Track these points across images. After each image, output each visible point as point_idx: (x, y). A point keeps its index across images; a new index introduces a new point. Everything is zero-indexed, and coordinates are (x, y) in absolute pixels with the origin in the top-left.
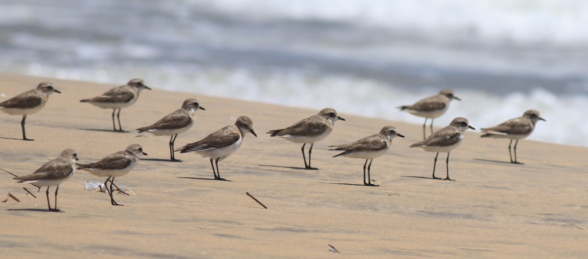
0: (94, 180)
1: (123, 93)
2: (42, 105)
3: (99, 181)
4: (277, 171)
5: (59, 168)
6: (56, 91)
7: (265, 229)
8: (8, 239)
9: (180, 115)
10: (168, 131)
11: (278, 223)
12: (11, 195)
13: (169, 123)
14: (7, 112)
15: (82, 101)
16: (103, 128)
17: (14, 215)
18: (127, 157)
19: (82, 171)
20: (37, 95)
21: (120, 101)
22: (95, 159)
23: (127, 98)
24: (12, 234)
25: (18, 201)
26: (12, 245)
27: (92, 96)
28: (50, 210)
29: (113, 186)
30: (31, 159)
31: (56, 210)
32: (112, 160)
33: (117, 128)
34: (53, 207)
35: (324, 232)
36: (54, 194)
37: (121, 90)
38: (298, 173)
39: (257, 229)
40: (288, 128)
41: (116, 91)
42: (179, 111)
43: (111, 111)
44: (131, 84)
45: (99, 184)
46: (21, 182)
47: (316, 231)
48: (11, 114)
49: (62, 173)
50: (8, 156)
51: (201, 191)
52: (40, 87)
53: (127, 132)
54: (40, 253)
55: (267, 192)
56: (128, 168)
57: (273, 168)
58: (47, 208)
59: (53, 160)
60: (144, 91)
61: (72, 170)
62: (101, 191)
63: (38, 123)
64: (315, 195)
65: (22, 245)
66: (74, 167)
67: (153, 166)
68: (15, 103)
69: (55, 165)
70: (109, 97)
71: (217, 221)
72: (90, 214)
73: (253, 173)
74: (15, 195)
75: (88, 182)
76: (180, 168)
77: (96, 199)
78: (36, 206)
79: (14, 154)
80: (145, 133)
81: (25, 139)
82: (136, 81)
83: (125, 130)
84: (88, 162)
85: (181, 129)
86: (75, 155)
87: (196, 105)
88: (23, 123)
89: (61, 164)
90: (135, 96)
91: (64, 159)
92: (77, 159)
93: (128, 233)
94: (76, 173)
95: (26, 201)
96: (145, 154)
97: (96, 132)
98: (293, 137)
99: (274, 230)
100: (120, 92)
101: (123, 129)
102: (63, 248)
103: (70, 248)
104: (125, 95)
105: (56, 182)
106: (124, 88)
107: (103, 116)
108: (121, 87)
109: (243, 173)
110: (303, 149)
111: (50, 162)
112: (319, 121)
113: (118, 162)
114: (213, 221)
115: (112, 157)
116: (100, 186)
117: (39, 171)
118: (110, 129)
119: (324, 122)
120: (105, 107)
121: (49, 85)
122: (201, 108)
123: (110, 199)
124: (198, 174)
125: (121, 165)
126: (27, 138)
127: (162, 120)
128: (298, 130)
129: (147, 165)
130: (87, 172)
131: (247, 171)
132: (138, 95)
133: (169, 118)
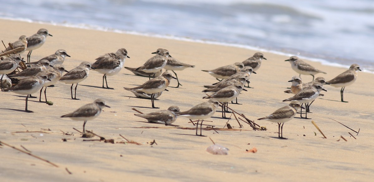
2: (354, 80)
8: (344, 165)
12: (342, 137)
25: (346, 141)
26: (347, 169)
30: (349, 114)
50: (335, 112)
65: (353, 169)
74: (344, 137)
78: (357, 144)
79: (338, 111)
81: (343, 101)
95: (350, 140)
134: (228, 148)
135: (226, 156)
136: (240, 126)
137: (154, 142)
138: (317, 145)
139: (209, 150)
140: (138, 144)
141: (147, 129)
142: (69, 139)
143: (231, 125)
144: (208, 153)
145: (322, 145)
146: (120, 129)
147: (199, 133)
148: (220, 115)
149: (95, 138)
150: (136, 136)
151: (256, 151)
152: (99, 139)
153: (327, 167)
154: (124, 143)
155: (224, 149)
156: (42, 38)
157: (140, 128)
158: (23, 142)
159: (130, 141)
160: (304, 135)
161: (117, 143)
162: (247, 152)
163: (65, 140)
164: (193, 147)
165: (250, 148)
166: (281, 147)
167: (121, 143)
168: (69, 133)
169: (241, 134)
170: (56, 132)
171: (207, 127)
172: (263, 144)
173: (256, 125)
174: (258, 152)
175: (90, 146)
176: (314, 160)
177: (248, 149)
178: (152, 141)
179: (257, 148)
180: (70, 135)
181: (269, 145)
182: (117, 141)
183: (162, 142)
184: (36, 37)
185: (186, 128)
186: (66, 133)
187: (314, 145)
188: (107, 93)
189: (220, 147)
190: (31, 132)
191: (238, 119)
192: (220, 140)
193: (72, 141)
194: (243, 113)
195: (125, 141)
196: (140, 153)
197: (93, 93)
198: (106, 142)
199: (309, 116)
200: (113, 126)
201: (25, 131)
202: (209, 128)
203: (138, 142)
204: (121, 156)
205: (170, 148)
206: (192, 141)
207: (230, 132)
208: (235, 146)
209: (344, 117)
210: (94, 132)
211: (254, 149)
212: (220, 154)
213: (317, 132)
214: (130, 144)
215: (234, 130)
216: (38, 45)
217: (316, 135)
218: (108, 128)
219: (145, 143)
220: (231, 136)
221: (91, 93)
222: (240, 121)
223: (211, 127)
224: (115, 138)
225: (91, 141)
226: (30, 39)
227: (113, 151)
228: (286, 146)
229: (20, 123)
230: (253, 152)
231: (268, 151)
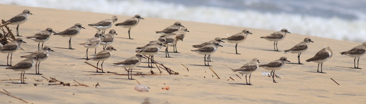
0: (266, 72)
1: (279, 35)
2: (244, 39)
3: (268, 72)
4: (344, 69)
5: (251, 66)
6: (250, 33)
7: (339, 94)
8: (229, 96)
9: (302, 44)
10: (297, 51)
11: (344, 91)
12: (230, 78)
13: (298, 48)
14: (229, 42)
15: (261, 38)
16: (270, 49)
17: (232, 86)
18: (280, 62)
19: (261, 68)
20: (242, 35)
21: (277, 38)
22: (267, 63)
23: (280, 37)
24: (231, 94)
25: (234, 80)
26: (231, 99)
27: (265, 35)
28: (247, 84)
29: (274, 74)
30: (239, 62)
31: (250, 84)
32: (274, 63)
33: (276, 50)
34: (248, 83)
35: (364, 96)
36: (249, 77)
37: (278, 33)
38: (353, 70)
39: (335, 94)
40: (348, 51)
41: (276, 34)
42: (302, 43)
43: (274, 42)
44: (282, 31)
45: (268, 73)
46: (235, 72)
47: (360, 95)
48: (231, 43)
49: (253, 68)
50: (230, 61)
51: (311, 77)
52: (244, 31)
53: (280, 51)
54: (242, 102)
55: (340, 78)
56: (280, 67)
57: (342, 68)
58: (246, 83)
59: (249, 63)
60: (288, 34)
61: (257, 67)
62: (269, 76)
63: (242, 47)
64: (360, 80)
65: (235, 99)
66: (258, 66)
67: (291, 66)
68: (233, 38)
69: (249, 65)
70: (273, 36)
71: (318, 90)
72: (264, 86)
73: (334, 70)
74: (232, 78)
75: (263, 72)
76: (302, 67)
77: (267, 80)
78: (241, 82)
79: (232, 60)
80: (288, 52)
81: (237, 53)
82: (284, 30)
83: (279, 50)
84: (263, 64)
85: (303, 50)
86: (258, 61)
87: (310, 40)
88: (236, 47)
89: (252, 65)
90: (284, 36)
91: (254, 62)
92: (259, 63)
93: (280, 95)
94: (258, 68)
95: (237, 80)
96: (288, 61)
97: (267, 51)
98: (351, 55)
99: (342, 94)
100: (277, 34)
101: (278, 50)
102: (252, 101)
103: (255, 101)
104: (280, 36)
105: (250, 72)
106: (279, 32)
107: (270, 44)
108: (278, 32)
109: (329, 70)
110: (355, 60)
111: (247, 64)
112: (362, 48)
113: (276, 64)
114: (316, 90)
115: (273, 62)
116: (268, 74)
117: (242, 67)
118: (273, 50)
119: (364, 49)
120: (271, 41)
121: (247, 31)
122: (312, 42)
123: (273, 80)
124: (310, 70)
125: (278, 66)
126: (238, 53)
127: (295, 47)
128: (353, 52)
129: (288, 66)
130: (263, 68)
131: (331, 69)
132: (285, 36)
133: (298, 46)
134: (150, 87)
135: (148, 92)
136: (160, 72)
137: (98, 84)
138: (212, 84)
139: (136, 89)
140: (86, 86)
141: (95, 76)
142: (38, 84)
143: (154, 72)
144: (135, 91)
145: (216, 84)
146: (75, 76)
147: (130, 78)
148: (147, 65)
149: (57, 83)
150: (86, 81)
151: (169, 88)
152: (60, 83)
153: (218, 98)
154: (77, 86)
155: (146, 88)
156: (26, 16)
157: (90, 75)
158: (6, 86)
159: (81, 84)
160: (204, 77)
161: (72, 85)
162: (162, 89)
163: (35, 85)
164: (125, 87)
165: (164, 87)
166: (187, 86)
167: (75, 85)
168: (40, 80)
169: (160, 78)
170: (30, 79)
171: (137, 73)
172: (175, 84)
173: (172, 72)
174: (170, 89)
175: (52, 88)
176: (208, 94)
177: (163, 88)
178: (97, 84)
179: (170, 87)
180: (40, 81)
181: (178, 85)
182: (72, 84)
183: (104, 84)
184: (22, 15)
185: (122, 75)
186: (37, 80)
187: (211, 83)
188: (70, 52)
189: (143, 86)
190: (12, 80)
191: (159, 67)
192: (145, 82)
193: (41, 85)
194: (162, 63)
195: (78, 84)
196: (87, 92)
197: (60, 52)
198: (64, 85)
199: (210, 63)
200: (71, 74)
201: (9, 79)
202: (138, 74)
203: (87, 85)
204: (73, 94)
205: (108, 88)
206: (125, 83)
207: (154, 76)
208: (154, 86)
209: (236, 64)
210: (56, 79)
211: (167, 87)
212: (144, 91)
213: (214, 75)
214: (81, 86)
215: (156, 75)
216: (23, 21)
217: (213, 77)
218: (67, 76)
219: (91, 85)
220: (153, 79)
221: (59, 53)
222: (161, 69)
223: (140, 73)
224: (72, 83)
225: (54, 85)
226: (18, 16)
227: (69, 91)
228: (191, 85)
229: (6, 74)
230: (167, 89)
231: (177, 88)
